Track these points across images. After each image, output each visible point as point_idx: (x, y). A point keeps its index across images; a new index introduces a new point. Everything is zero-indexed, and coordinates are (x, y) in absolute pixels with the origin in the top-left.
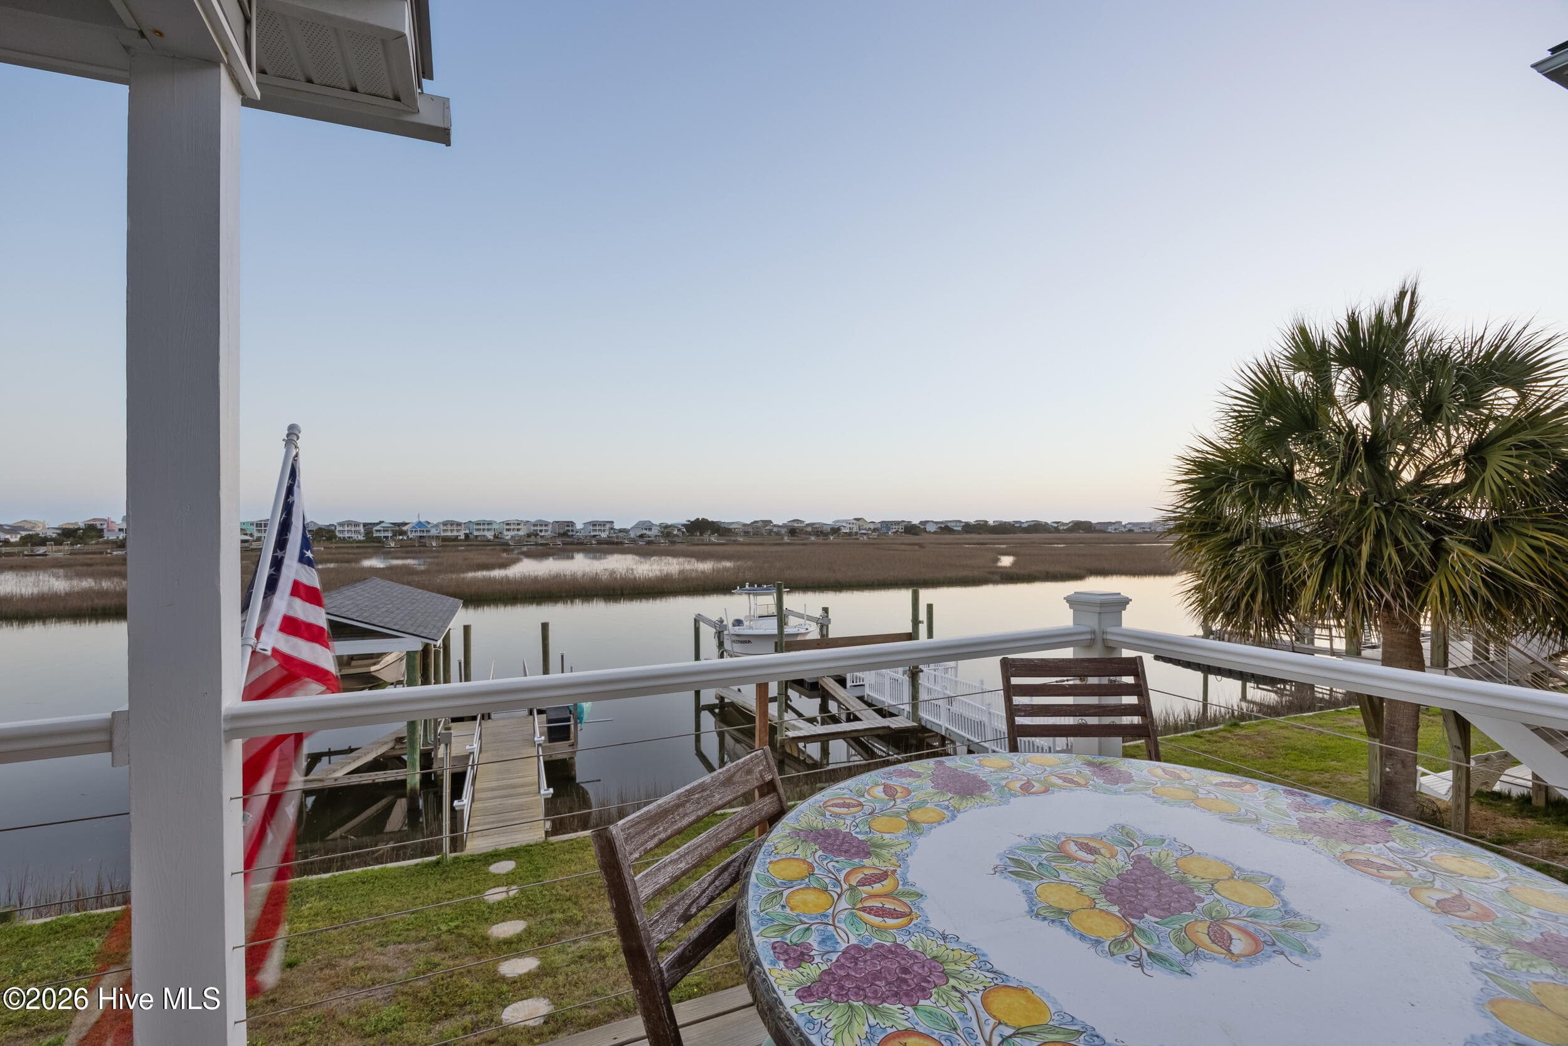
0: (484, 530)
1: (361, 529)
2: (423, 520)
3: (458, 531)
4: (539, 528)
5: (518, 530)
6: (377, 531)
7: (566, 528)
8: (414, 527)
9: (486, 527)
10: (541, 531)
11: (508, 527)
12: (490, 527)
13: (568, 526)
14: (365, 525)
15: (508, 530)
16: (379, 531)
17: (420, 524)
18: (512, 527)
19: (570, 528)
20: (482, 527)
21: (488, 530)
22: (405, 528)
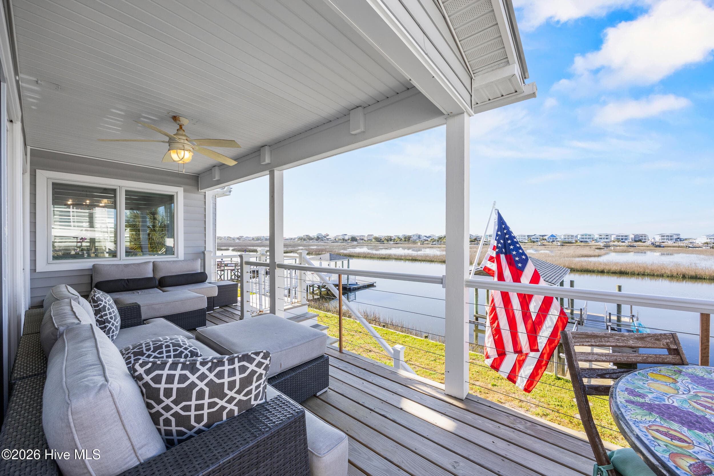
0: (586, 238)
1: (527, 237)
2: (554, 234)
3: (572, 239)
4: (620, 238)
5: (607, 238)
6: (533, 238)
7: (640, 238)
8: (549, 237)
9: (587, 237)
10: (622, 239)
11: (601, 237)
12: (589, 237)
13: (642, 237)
14: (528, 236)
15: (601, 238)
16: (534, 238)
17: (552, 236)
18: (603, 237)
19: (644, 238)
20: (585, 237)
21: (588, 238)
22: (544, 237)
